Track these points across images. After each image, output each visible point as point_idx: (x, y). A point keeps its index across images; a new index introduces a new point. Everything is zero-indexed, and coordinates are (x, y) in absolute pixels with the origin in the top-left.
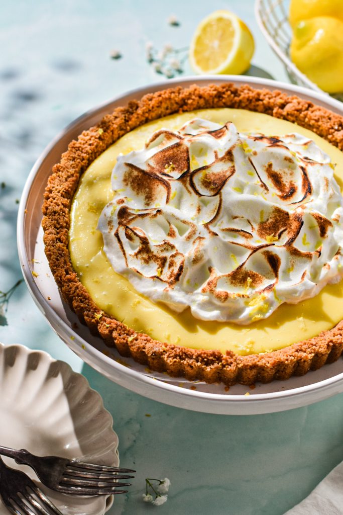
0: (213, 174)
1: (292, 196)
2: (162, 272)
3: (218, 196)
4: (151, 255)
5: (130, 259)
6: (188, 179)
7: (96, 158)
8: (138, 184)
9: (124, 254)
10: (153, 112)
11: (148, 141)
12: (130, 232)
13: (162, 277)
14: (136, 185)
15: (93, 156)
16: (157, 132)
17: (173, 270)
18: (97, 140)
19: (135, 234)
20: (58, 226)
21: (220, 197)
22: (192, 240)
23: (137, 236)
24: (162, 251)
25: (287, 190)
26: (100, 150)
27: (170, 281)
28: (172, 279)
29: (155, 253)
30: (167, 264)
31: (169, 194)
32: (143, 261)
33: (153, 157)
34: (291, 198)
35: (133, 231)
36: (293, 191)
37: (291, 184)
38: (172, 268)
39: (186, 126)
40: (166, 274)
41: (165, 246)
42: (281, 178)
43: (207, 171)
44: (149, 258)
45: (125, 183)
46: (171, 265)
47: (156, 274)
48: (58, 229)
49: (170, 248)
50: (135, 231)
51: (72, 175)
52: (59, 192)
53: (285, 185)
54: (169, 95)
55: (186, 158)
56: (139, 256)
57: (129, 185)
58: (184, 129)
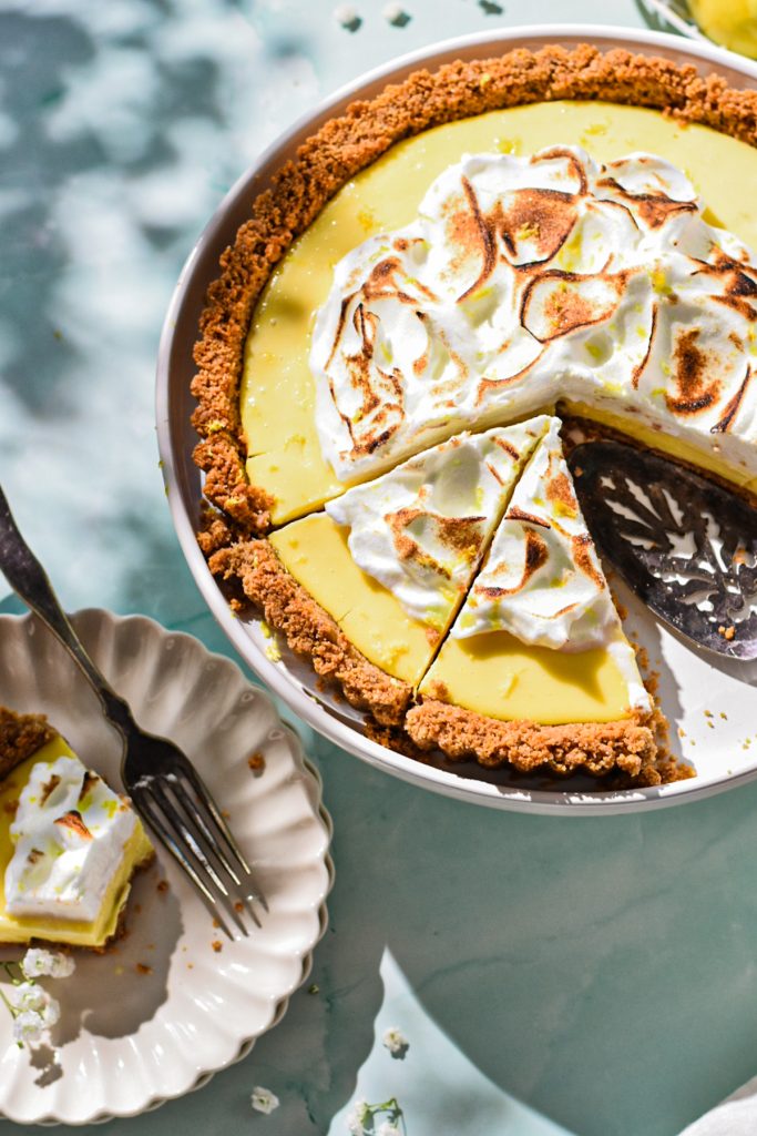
0: (576, 297)
1: (694, 412)
2: (361, 418)
3: (541, 347)
4: (364, 379)
5: (338, 358)
6: (529, 279)
7: (450, 120)
8: (457, 229)
9: (335, 345)
10: (612, 88)
11: (540, 153)
12: (359, 317)
13: (354, 427)
14: (454, 226)
15: (446, 117)
16: (562, 147)
17: (375, 429)
18: (469, 92)
19: (363, 327)
20: (277, 222)
21: (543, 351)
22: (438, 399)
23: (364, 332)
24: (381, 385)
25: (696, 395)
26: (466, 110)
27: (359, 443)
28: (365, 443)
29: (371, 380)
30: (375, 412)
31: (476, 285)
32: (351, 378)
33: (519, 191)
34: (691, 415)
35: (363, 320)
36: (707, 401)
37: (714, 387)
38: (375, 425)
39: (627, 161)
40: (365, 427)
41: (389, 382)
42: (703, 366)
43: (570, 286)
44: (360, 380)
45: (442, 211)
46: (378, 419)
47: (352, 415)
48: (274, 226)
49: (393, 389)
50: (367, 323)
51: (375, 137)
52: (327, 157)
53: (700, 383)
54: (659, 73)
55: (563, 234)
56: (352, 364)
57: (446, 219)
58: (619, 164)
